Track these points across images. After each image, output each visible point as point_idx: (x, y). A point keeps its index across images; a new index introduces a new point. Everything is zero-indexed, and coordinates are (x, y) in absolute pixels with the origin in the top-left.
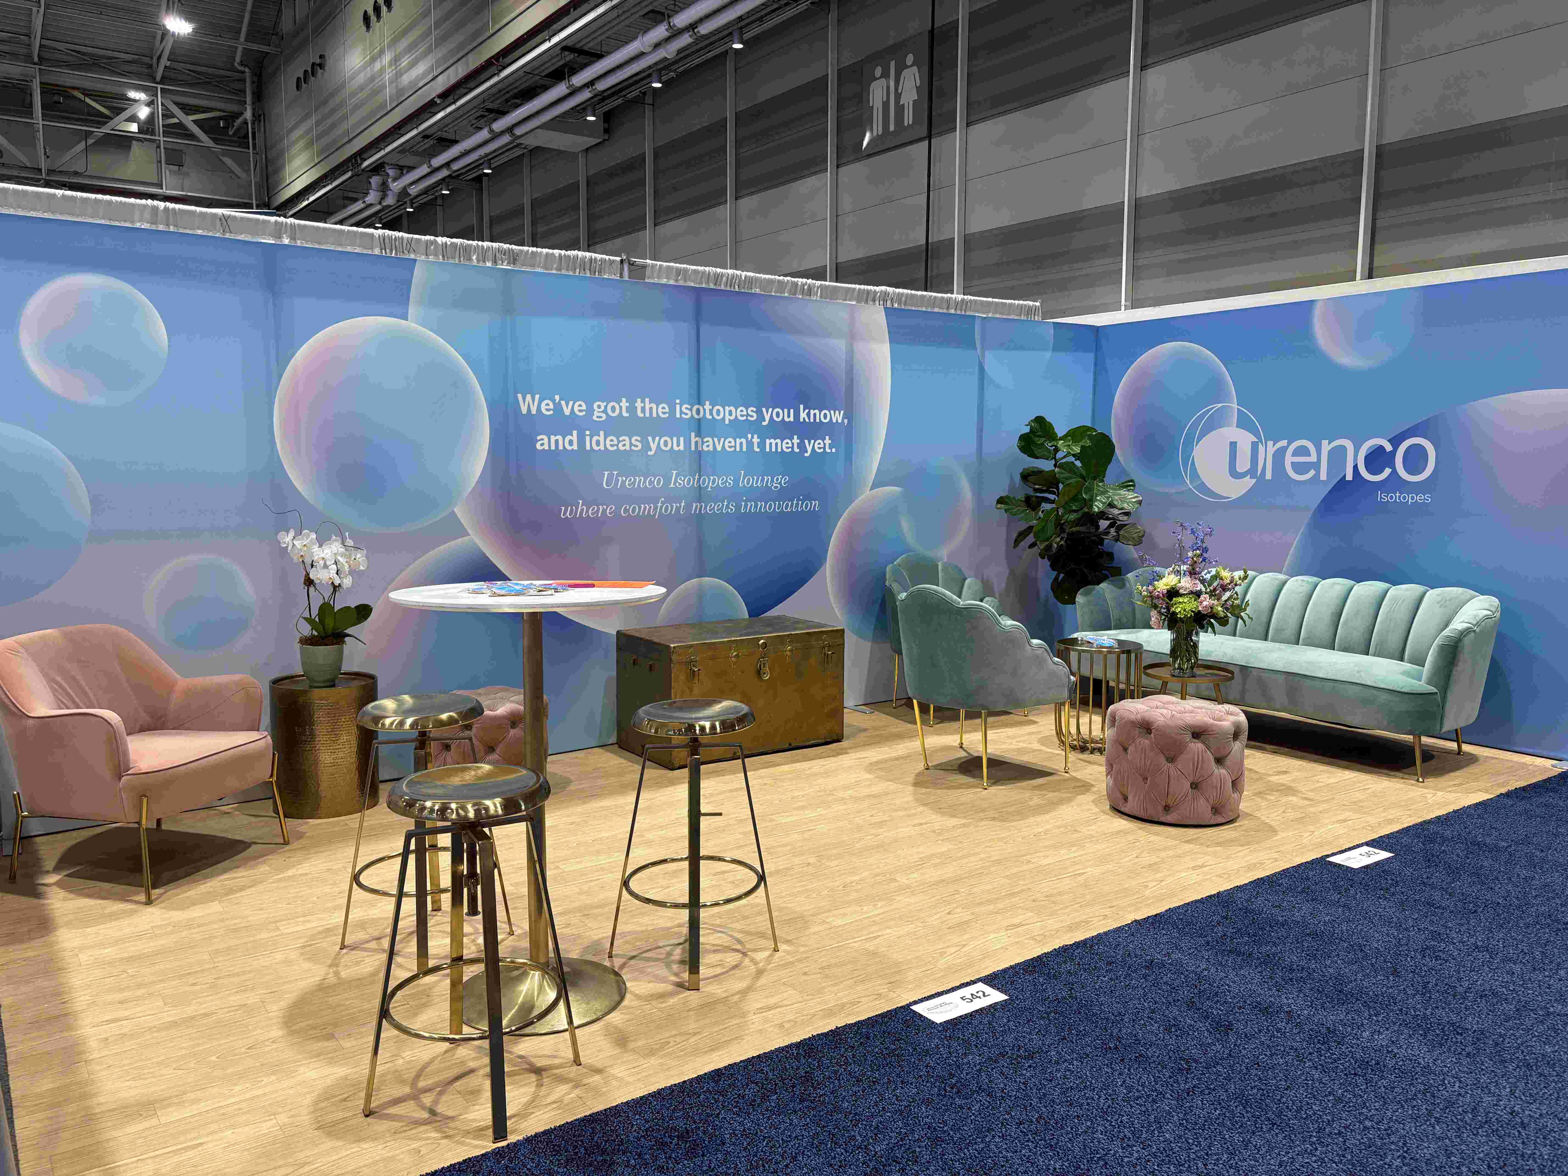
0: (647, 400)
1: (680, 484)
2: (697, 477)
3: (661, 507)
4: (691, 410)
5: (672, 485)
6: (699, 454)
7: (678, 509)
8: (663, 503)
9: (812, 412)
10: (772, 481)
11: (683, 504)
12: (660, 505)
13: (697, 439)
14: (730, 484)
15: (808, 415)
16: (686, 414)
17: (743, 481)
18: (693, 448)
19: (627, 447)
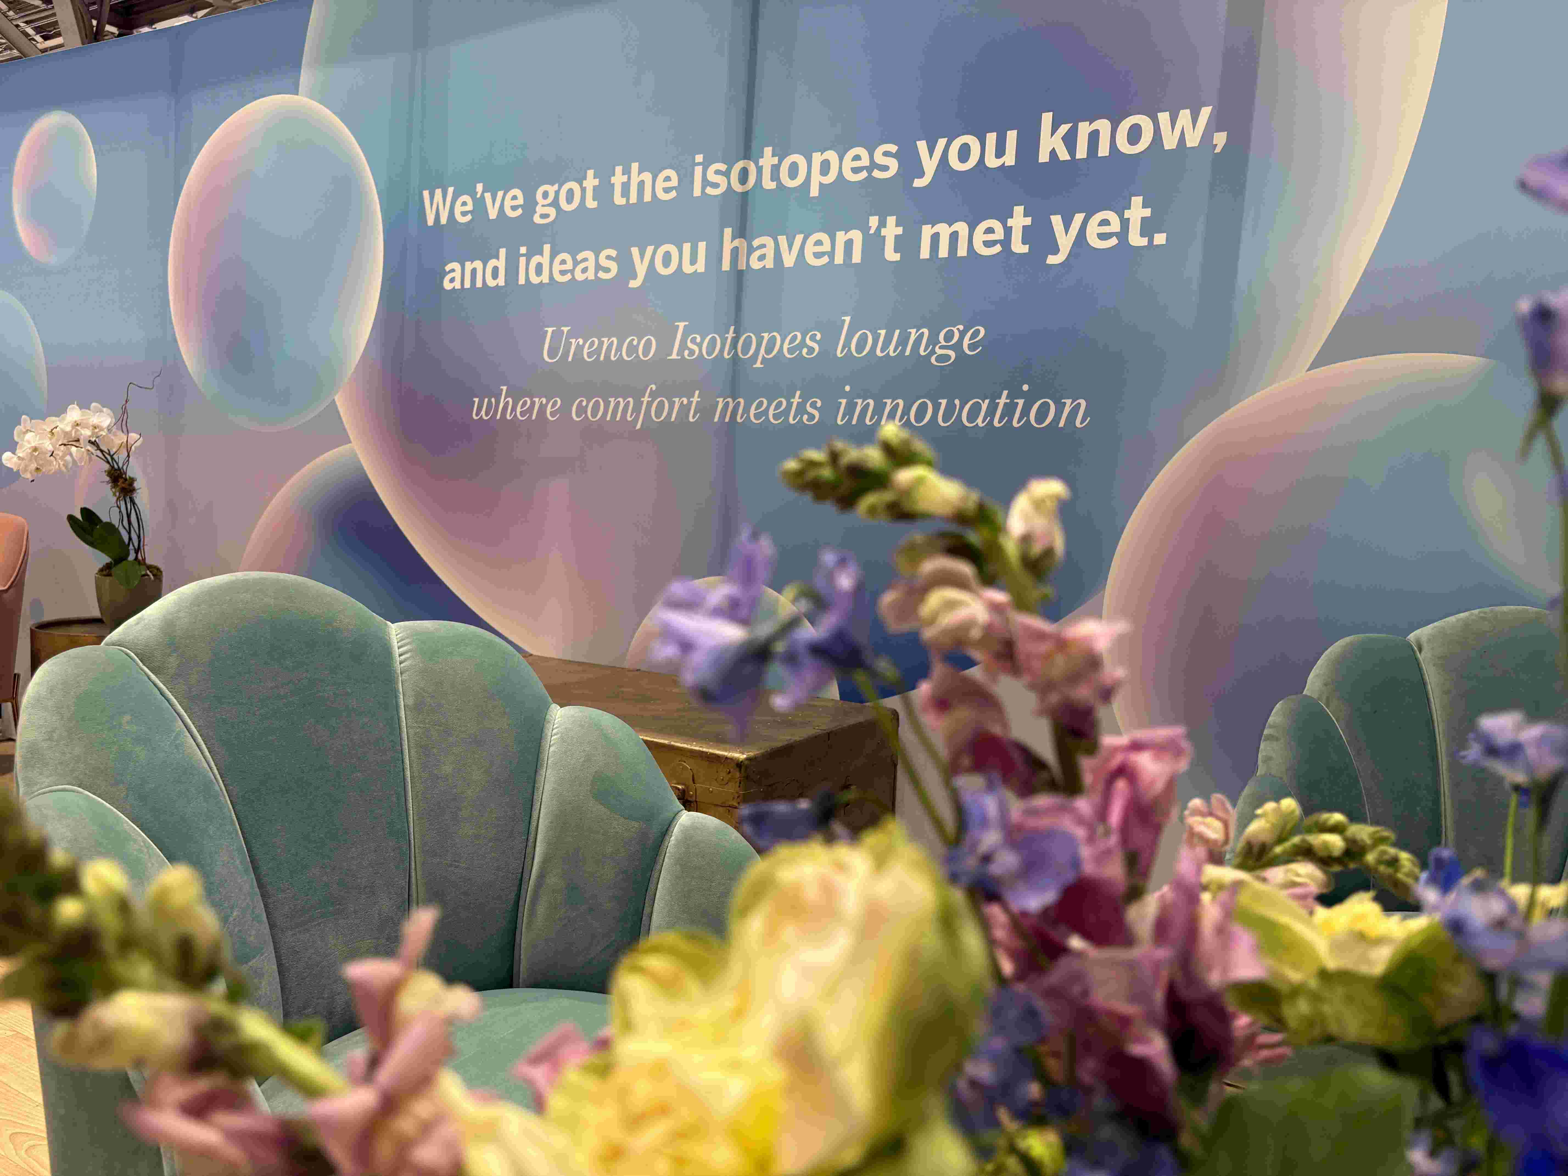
0: (635, 166)
1: (692, 352)
2: (730, 335)
3: (650, 404)
4: (727, 174)
5: (674, 356)
6: (739, 276)
7: (684, 410)
8: (653, 395)
9: (1084, 129)
10: (933, 341)
11: (695, 399)
12: (646, 399)
13: (736, 243)
14: (811, 350)
15: (1070, 140)
16: (716, 185)
17: (847, 345)
18: (726, 266)
19: (591, 275)
